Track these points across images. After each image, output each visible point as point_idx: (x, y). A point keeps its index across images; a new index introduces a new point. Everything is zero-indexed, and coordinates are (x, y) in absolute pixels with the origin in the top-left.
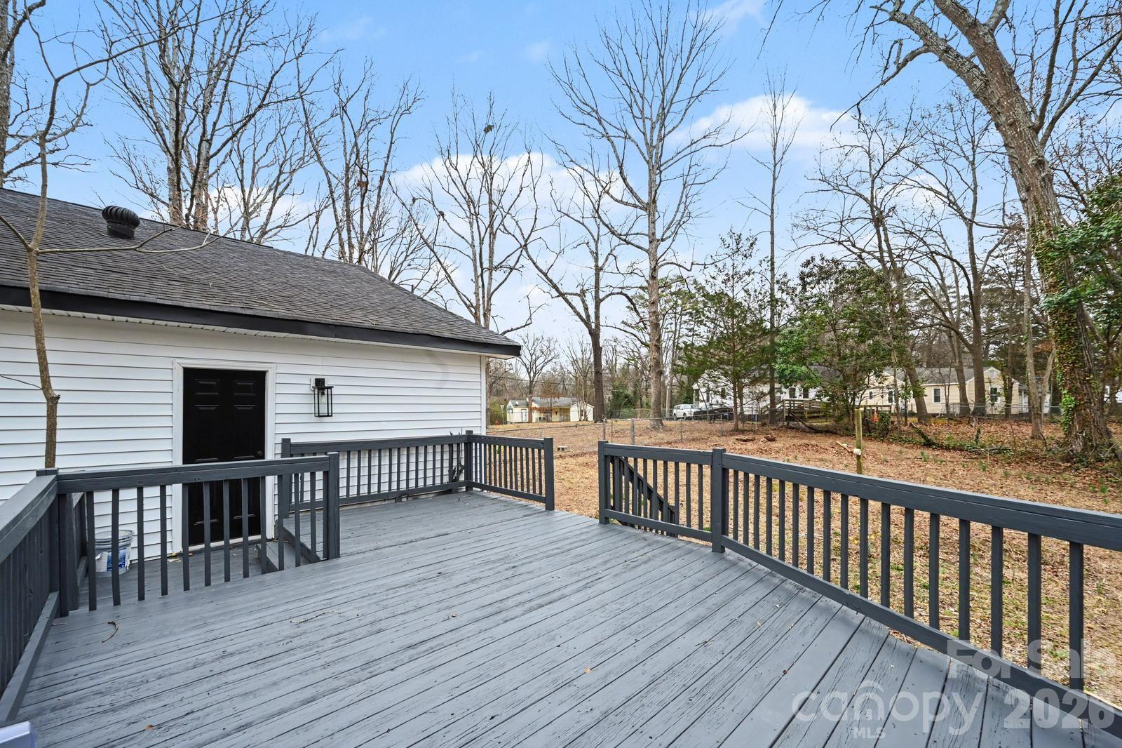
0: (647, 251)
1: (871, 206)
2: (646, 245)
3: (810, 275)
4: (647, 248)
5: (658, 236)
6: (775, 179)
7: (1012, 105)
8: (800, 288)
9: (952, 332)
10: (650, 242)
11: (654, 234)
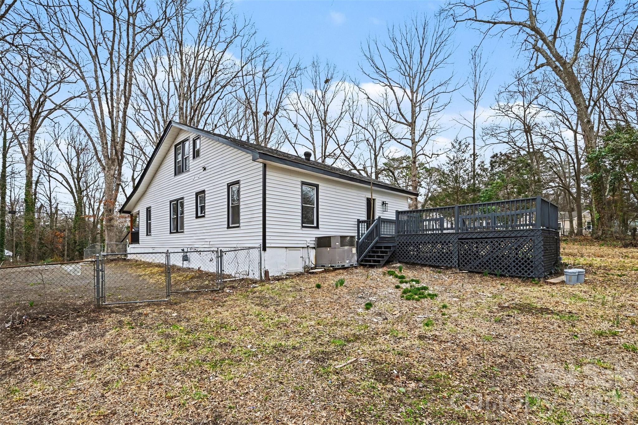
0: (411, 148)
1: (524, 124)
2: (410, 144)
3: (495, 162)
4: (411, 146)
5: (417, 140)
6: (475, 109)
7: (579, 97)
8: (490, 169)
9: (566, 191)
10: (413, 143)
11: (414, 139)
